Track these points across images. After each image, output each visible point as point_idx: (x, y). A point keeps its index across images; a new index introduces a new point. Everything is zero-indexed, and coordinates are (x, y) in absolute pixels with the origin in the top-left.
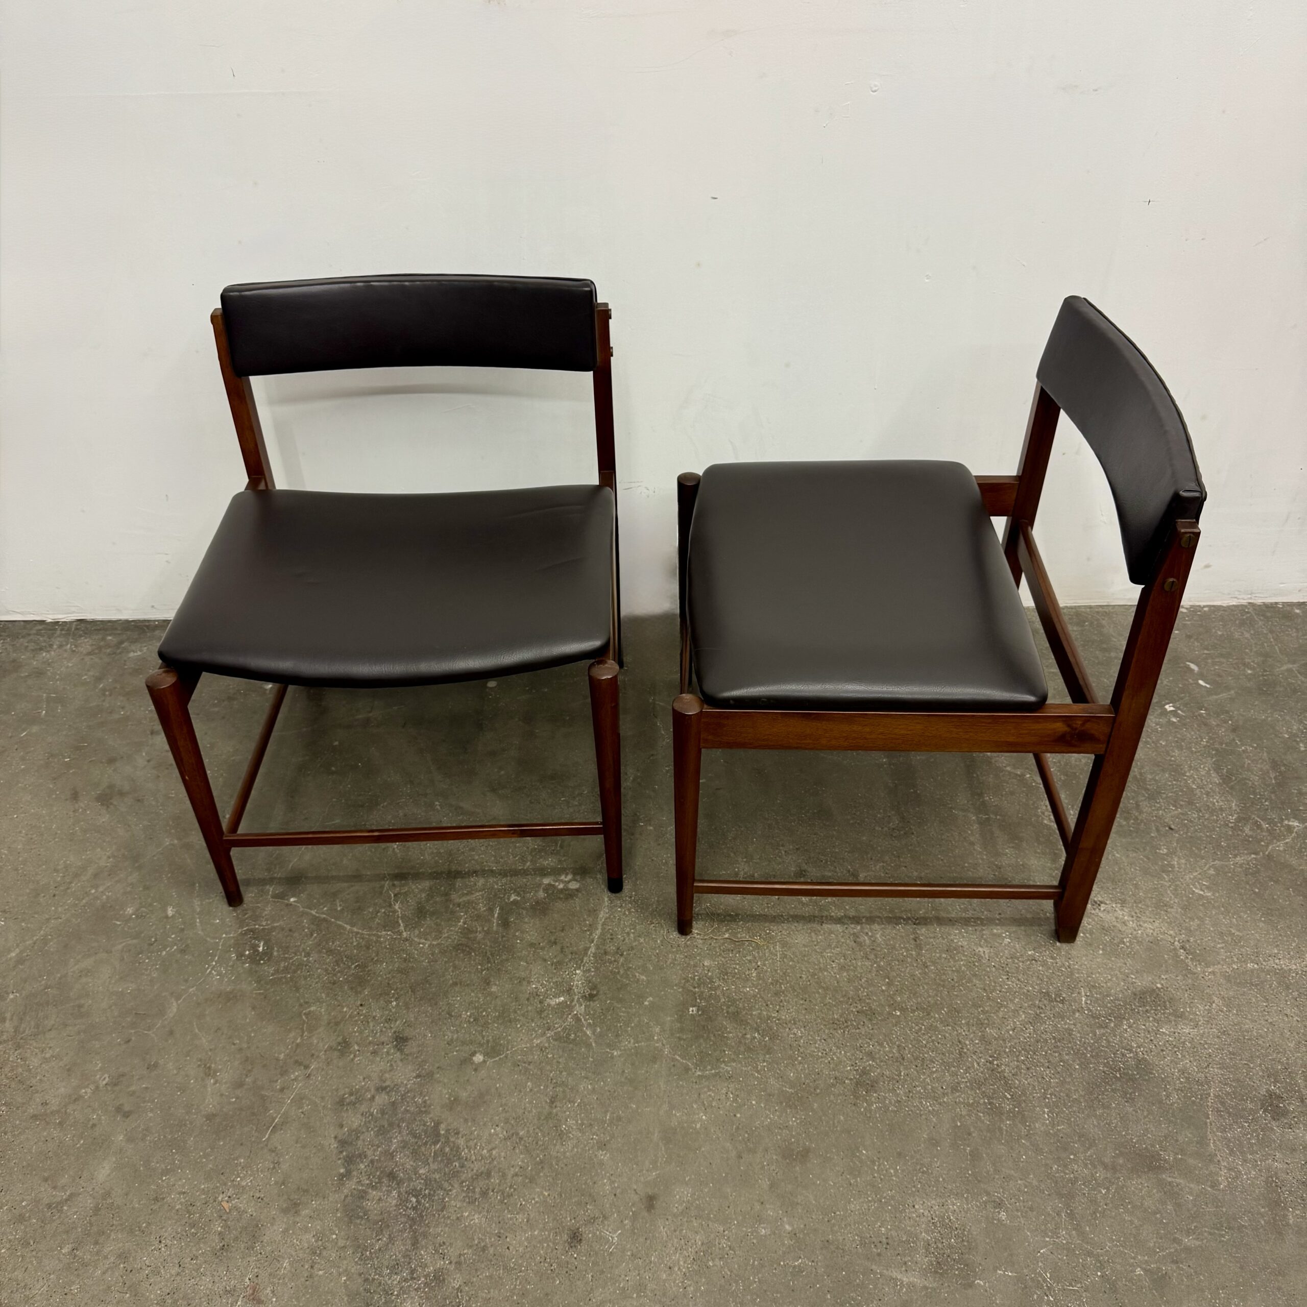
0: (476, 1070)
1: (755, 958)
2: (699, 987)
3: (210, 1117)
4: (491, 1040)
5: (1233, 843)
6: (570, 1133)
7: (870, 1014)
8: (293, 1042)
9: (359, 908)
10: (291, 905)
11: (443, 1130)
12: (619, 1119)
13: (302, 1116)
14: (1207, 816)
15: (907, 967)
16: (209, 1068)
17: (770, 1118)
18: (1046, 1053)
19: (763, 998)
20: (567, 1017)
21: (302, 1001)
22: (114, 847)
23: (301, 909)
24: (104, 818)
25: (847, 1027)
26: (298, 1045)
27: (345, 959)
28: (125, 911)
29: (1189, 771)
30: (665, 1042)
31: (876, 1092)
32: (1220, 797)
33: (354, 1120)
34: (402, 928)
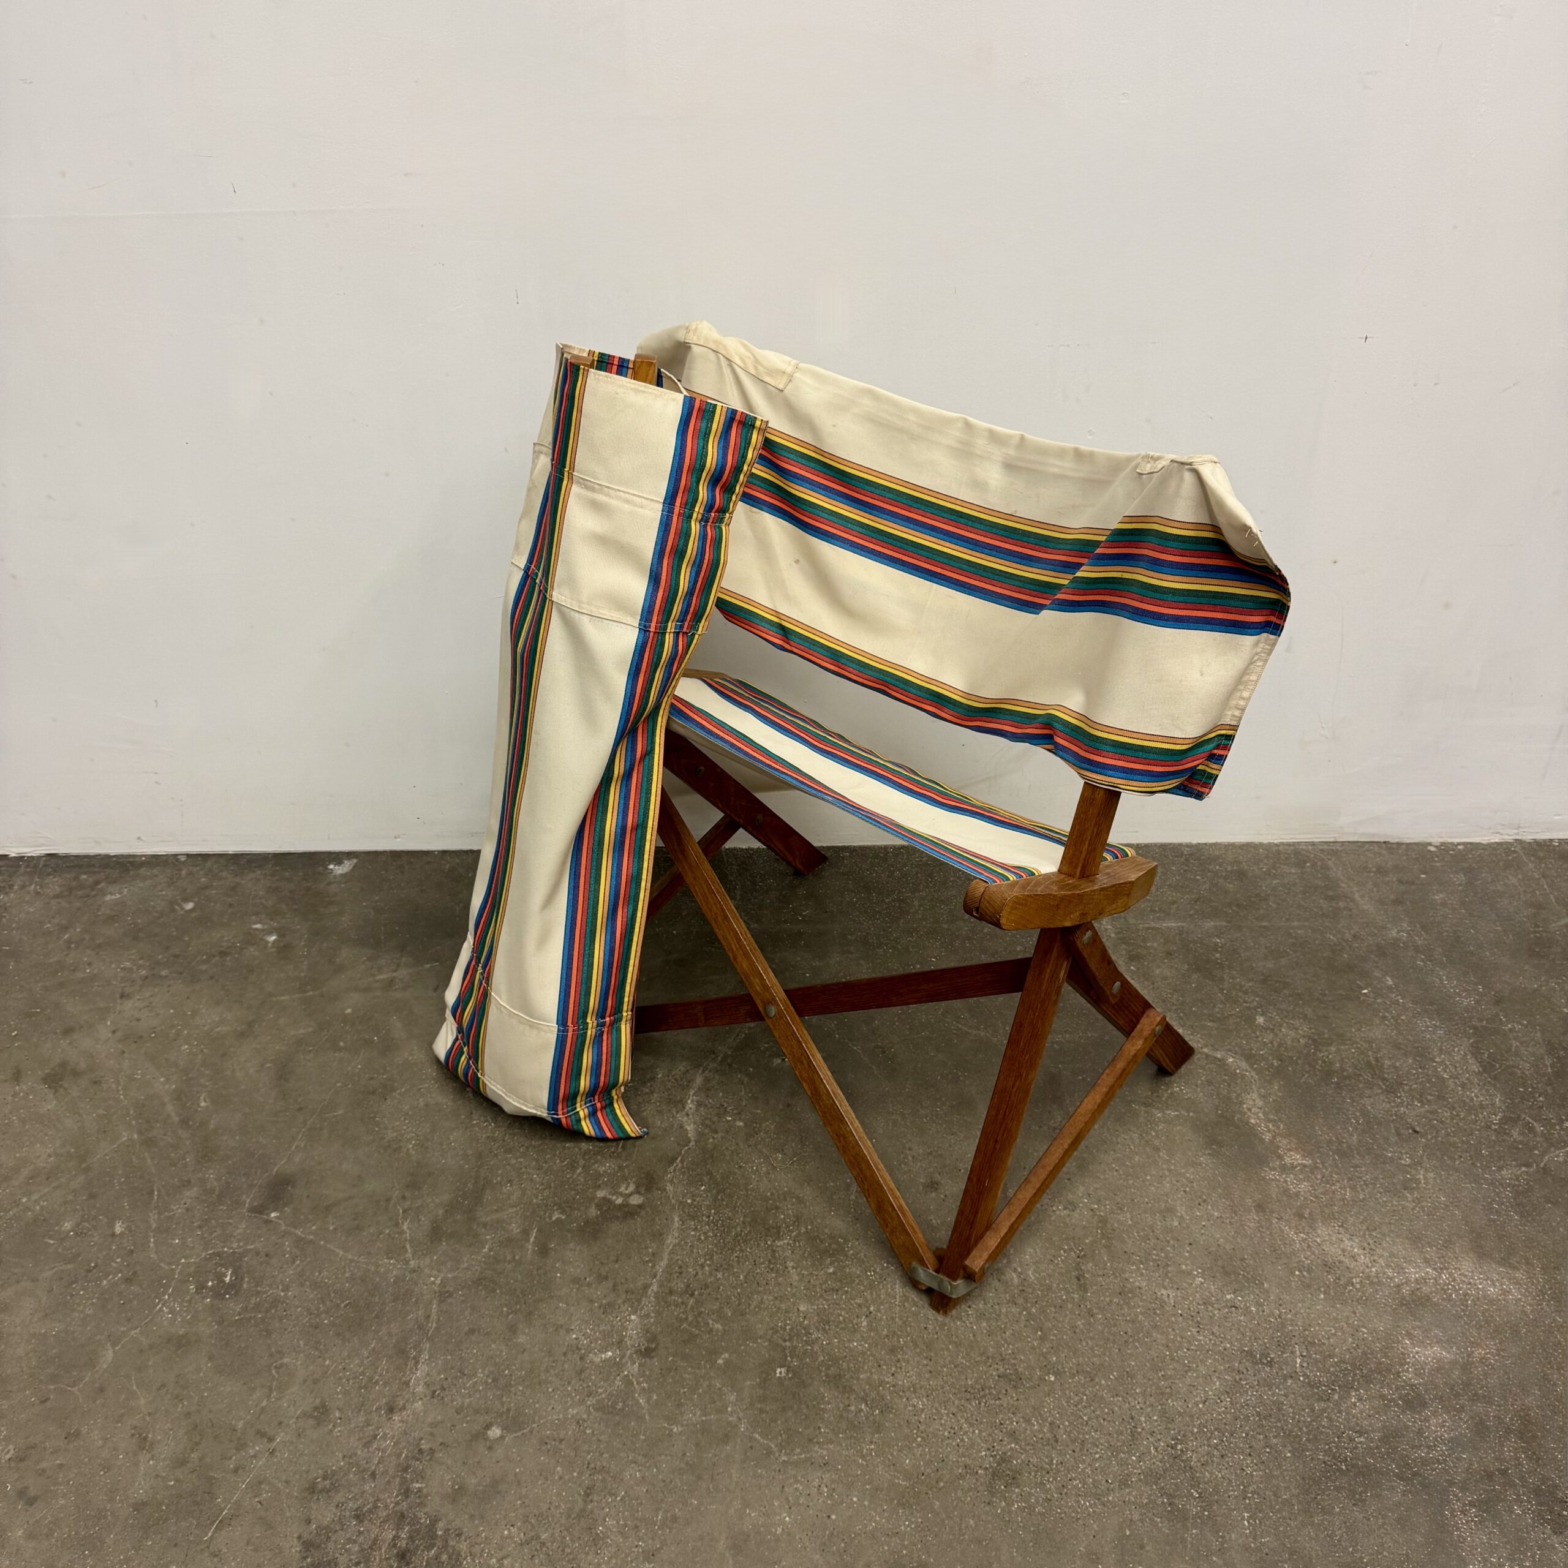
0: (490, 1448)
1: (867, 1301)
2: (790, 1340)
3: (140, 1506)
4: (513, 1409)
5: (1498, 1151)
6: (608, 1537)
7: (1015, 1380)
8: (256, 1406)
9: (358, 1228)
10: (271, 1221)
11: (440, 1530)
12: (675, 1519)
13: (259, 1506)
14: (1462, 1115)
15: (1066, 1316)
16: (145, 1439)
17: (875, 1522)
18: (1247, 1435)
19: (874, 1356)
20: (615, 1379)
21: (273, 1350)
22: (58, 1143)
23: (283, 1228)
24: (50, 1105)
25: (984, 1396)
26: (263, 1409)
27: (333, 1295)
28: (62, 1226)
29: (1441, 1054)
30: (741, 1415)
31: (1018, 1487)
32: (1480, 1090)
33: (325, 1513)
34: (409, 1255)
